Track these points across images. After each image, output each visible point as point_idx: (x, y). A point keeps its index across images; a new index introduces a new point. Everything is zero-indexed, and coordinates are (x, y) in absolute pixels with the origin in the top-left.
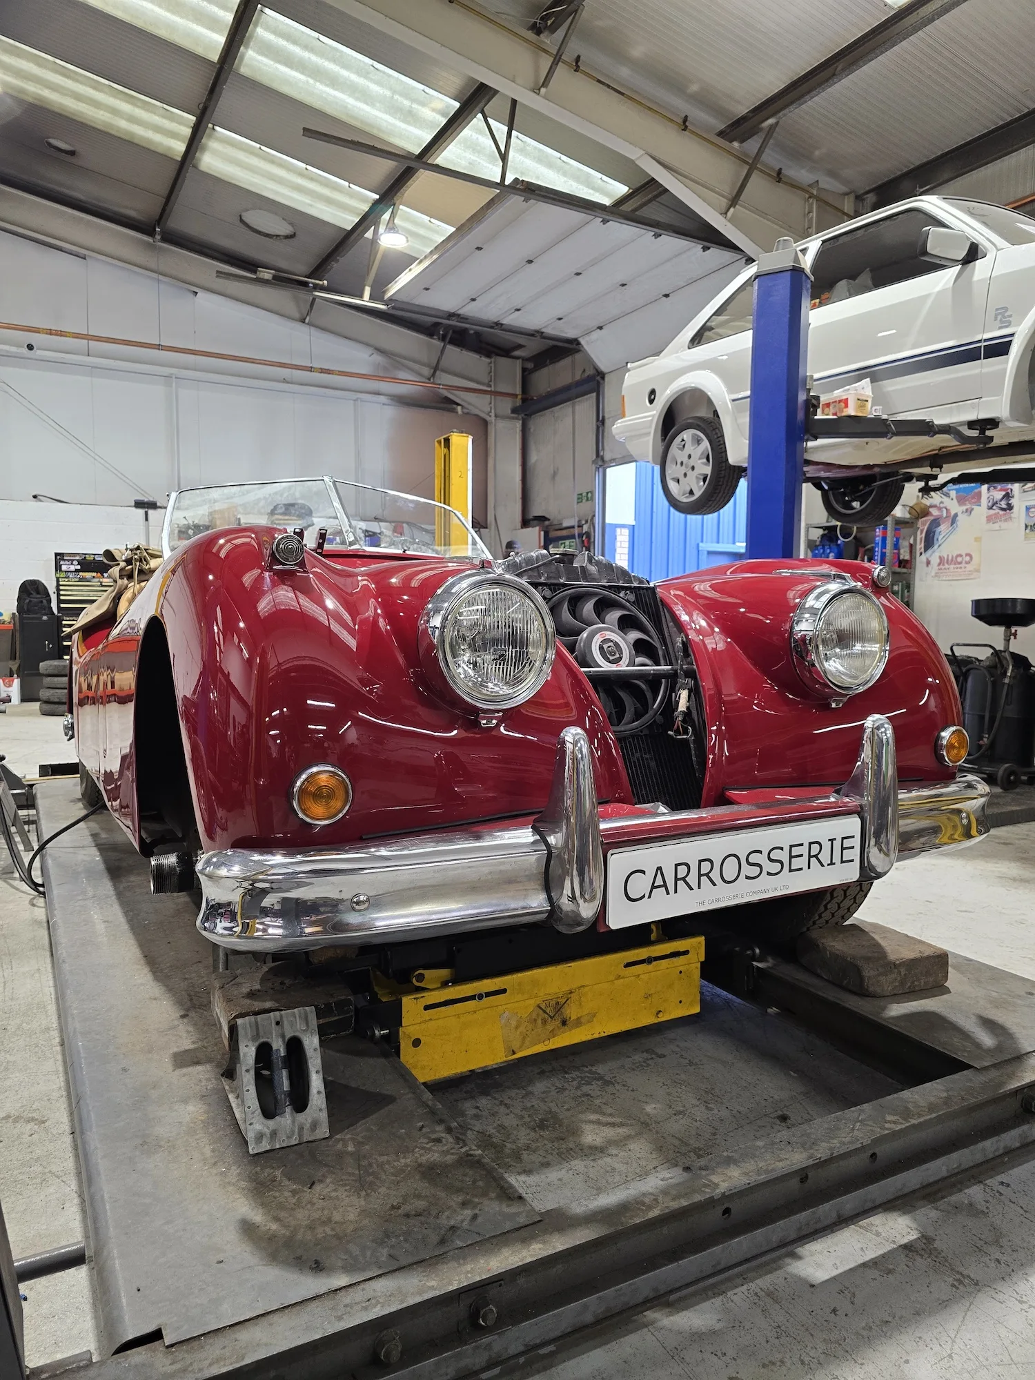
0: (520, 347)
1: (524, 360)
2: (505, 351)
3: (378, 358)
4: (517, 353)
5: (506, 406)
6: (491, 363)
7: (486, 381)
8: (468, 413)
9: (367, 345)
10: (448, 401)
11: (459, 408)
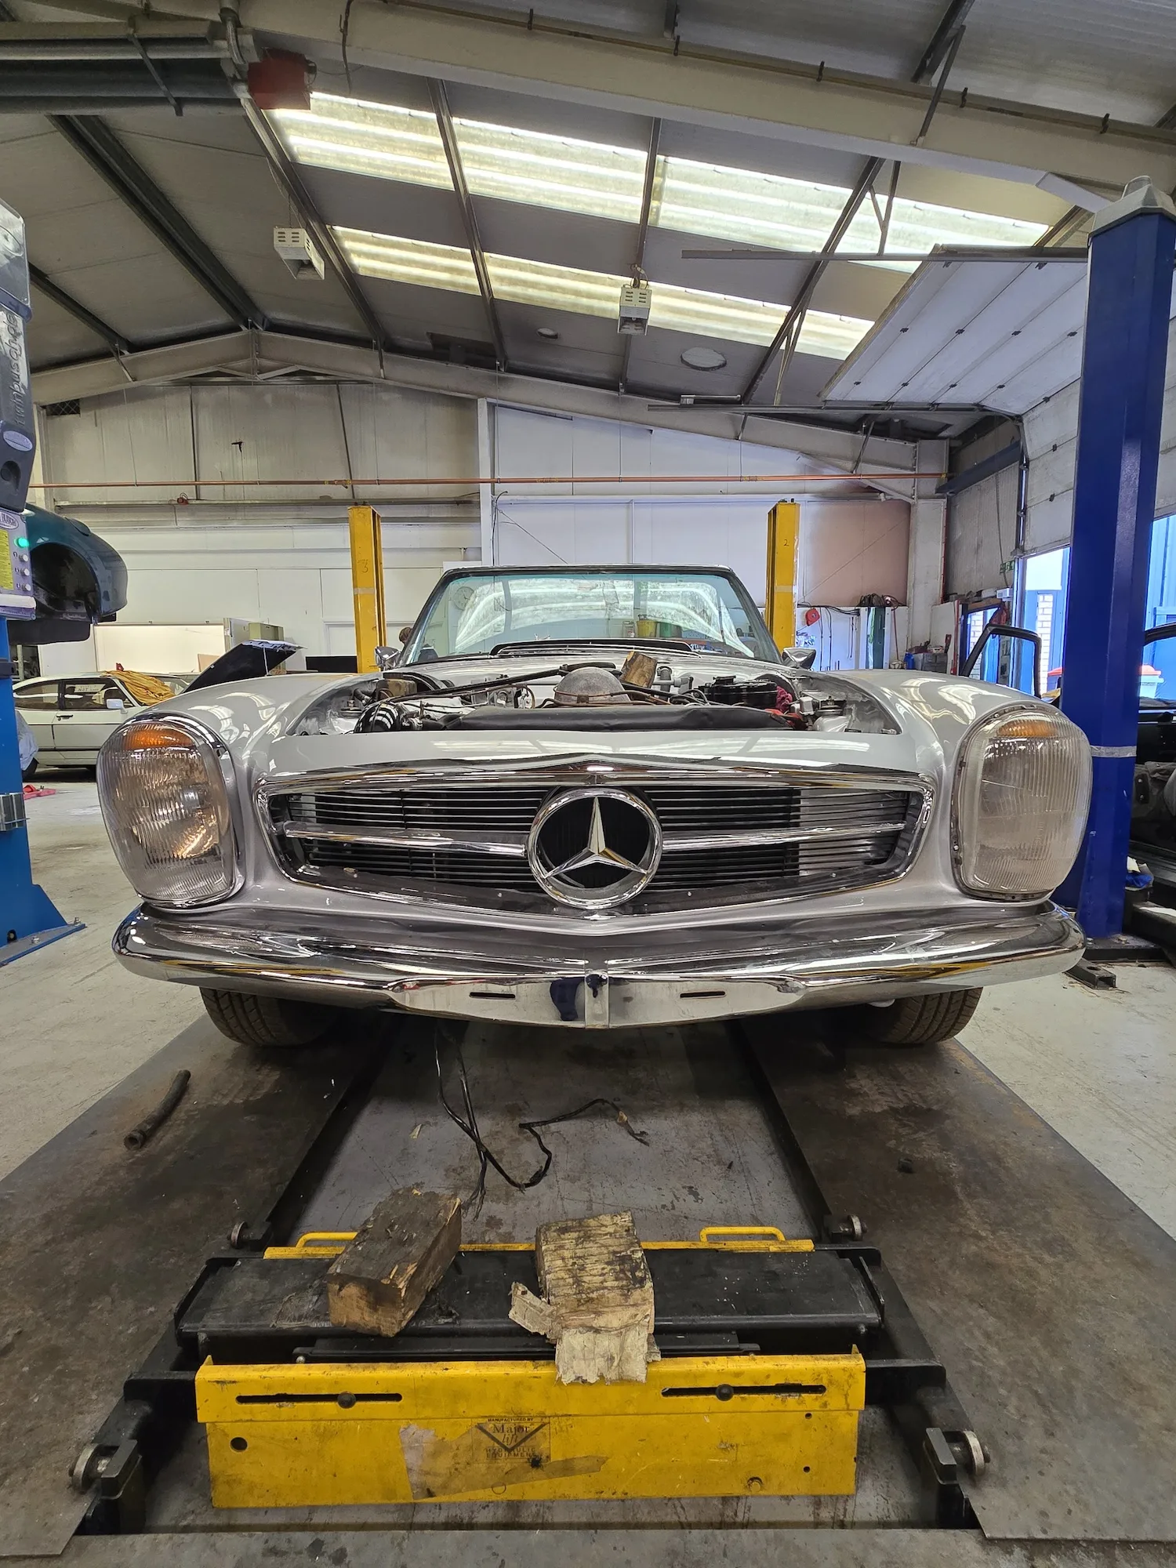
0: (947, 426)
1: (950, 438)
2: (932, 434)
3: (804, 460)
4: (944, 434)
5: (930, 486)
6: (916, 447)
7: (911, 465)
8: (891, 499)
9: (793, 449)
10: (871, 490)
11: (882, 495)
